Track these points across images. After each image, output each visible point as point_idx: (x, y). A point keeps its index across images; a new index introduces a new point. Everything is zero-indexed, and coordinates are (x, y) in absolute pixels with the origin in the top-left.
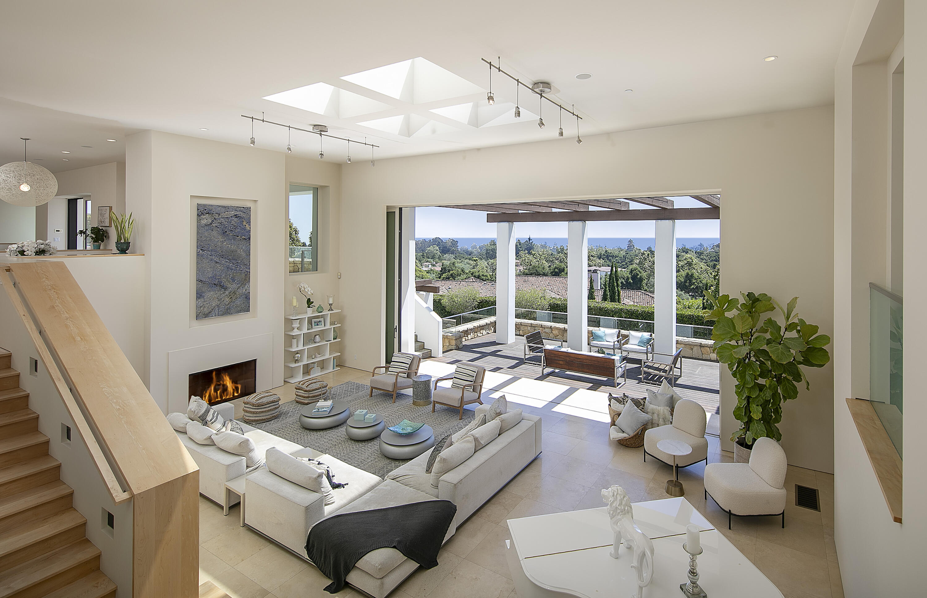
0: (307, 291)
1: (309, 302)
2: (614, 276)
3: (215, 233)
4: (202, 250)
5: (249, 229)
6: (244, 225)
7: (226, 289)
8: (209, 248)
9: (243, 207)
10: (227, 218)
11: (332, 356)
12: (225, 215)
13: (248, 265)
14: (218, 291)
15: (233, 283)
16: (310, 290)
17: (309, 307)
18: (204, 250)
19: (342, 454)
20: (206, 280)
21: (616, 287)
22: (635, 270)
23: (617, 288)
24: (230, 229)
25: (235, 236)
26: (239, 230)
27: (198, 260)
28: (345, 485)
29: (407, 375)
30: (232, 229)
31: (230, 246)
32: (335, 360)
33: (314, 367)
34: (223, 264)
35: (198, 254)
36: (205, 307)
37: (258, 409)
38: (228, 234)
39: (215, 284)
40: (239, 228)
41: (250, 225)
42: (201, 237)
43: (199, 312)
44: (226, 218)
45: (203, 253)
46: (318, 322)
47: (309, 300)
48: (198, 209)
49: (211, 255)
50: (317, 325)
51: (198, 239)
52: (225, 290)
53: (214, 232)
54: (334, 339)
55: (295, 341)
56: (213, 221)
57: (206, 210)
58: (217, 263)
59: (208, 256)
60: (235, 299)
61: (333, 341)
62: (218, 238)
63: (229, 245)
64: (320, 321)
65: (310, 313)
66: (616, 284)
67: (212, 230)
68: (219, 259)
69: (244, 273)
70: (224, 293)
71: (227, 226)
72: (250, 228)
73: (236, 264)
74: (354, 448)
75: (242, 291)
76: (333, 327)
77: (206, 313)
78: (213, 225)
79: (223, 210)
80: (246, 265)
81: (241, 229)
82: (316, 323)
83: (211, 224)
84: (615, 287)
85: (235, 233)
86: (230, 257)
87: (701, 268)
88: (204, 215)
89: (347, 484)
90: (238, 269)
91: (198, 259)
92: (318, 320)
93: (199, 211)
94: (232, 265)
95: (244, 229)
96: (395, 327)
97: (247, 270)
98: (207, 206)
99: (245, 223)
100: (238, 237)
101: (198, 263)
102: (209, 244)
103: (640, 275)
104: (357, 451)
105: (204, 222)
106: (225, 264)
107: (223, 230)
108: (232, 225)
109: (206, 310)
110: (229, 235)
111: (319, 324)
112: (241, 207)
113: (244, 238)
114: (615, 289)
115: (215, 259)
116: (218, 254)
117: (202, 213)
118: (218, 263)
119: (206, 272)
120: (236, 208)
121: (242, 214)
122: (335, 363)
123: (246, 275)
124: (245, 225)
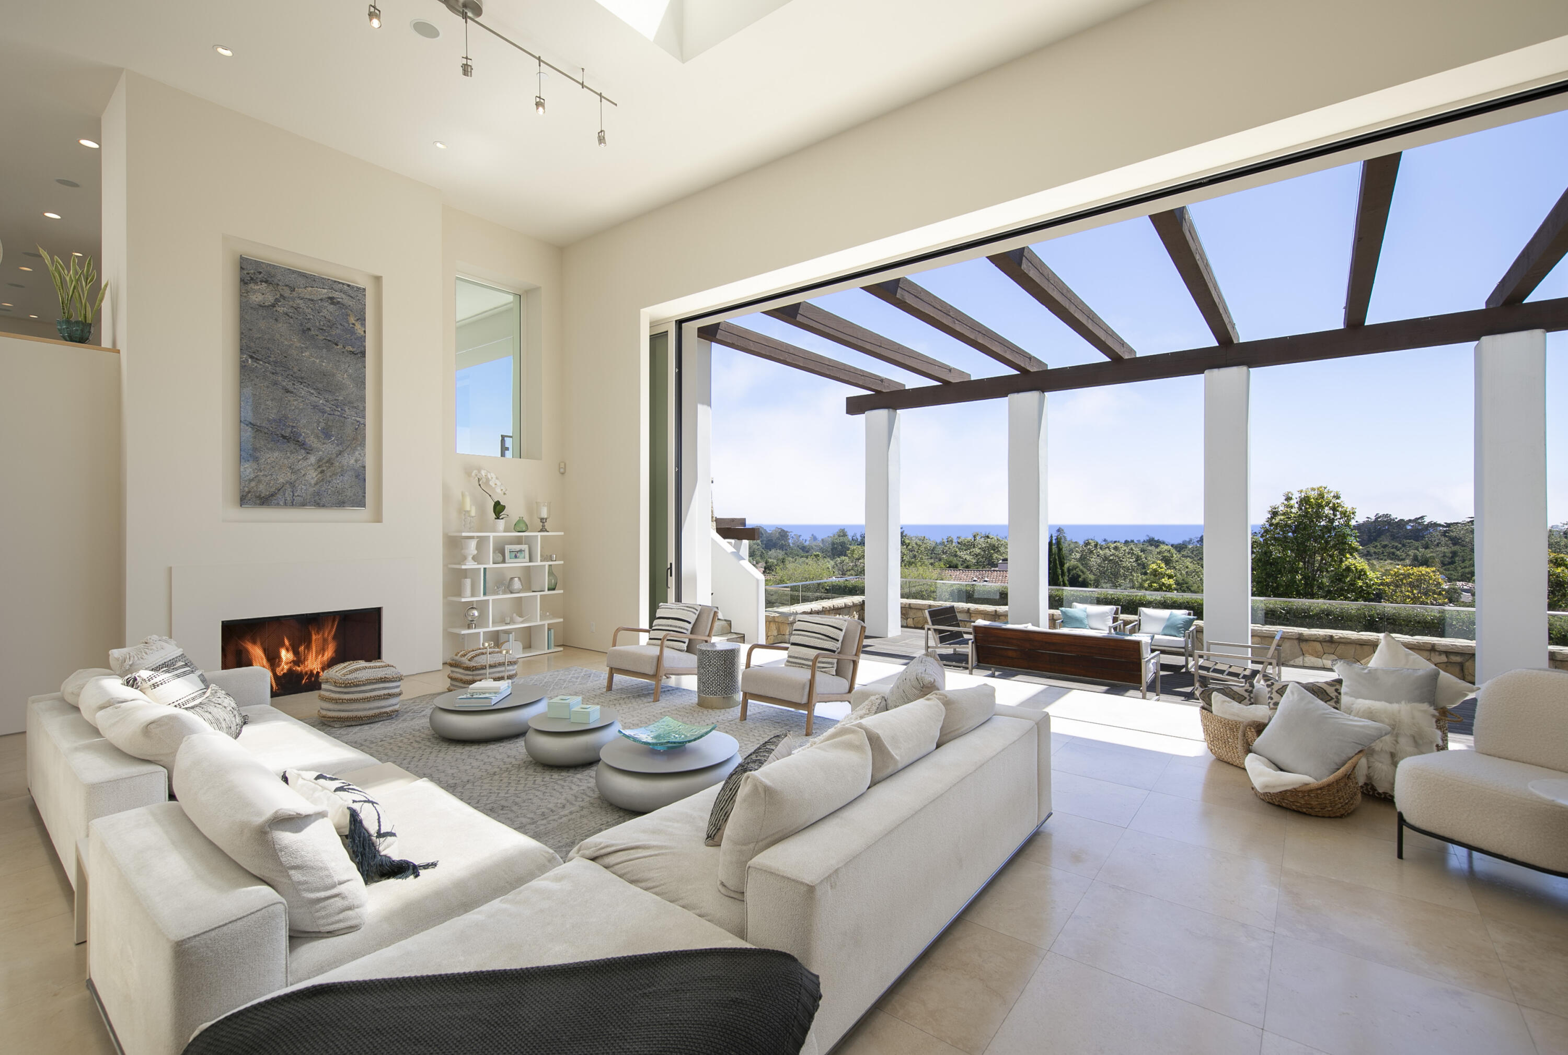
0: (494, 486)
1: (498, 509)
2: (1057, 558)
3: (282, 327)
4: (252, 357)
5: (363, 333)
6: (350, 322)
7: (309, 451)
8: (269, 357)
9: (349, 286)
10: (312, 300)
11: (546, 622)
12: (307, 293)
13: (362, 408)
14: (292, 453)
15: (326, 441)
16: (499, 483)
17: (498, 518)
18: (257, 359)
19: (502, 794)
20: (264, 425)
21: (1060, 577)
22: (1075, 569)
23: (1062, 577)
24: (318, 324)
25: (330, 343)
26: (338, 331)
27: (242, 377)
28: (426, 866)
29: (687, 647)
30: (324, 326)
31: (318, 361)
32: (552, 631)
33: (509, 641)
34: (302, 397)
35: (243, 367)
36: (260, 482)
37: (346, 693)
38: (313, 335)
39: (284, 437)
40: (339, 327)
41: (363, 325)
42: (250, 330)
43: (246, 489)
44: (309, 300)
45: (256, 364)
46: (518, 552)
47: (497, 504)
48: (242, 268)
49: (273, 373)
50: (516, 557)
51: (242, 333)
52: (308, 453)
53: (280, 325)
54: (549, 590)
55: (468, 582)
56: (277, 300)
57: (260, 273)
58: (287, 391)
59: (268, 374)
60: (330, 476)
61: (547, 592)
62: (291, 340)
63: (317, 359)
64: (521, 551)
65: (500, 530)
66: (1059, 571)
67: (276, 320)
68: (294, 384)
69: (353, 424)
70: (305, 459)
71: (311, 317)
72: (365, 332)
73: (332, 403)
74: (537, 782)
75: (349, 460)
76: (547, 564)
77: (263, 495)
78: (279, 309)
79: (302, 281)
80: (355, 408)
81: (343, 330)
82: (513, 554)
83: (273, 306)
84: (1058, 576)
85: (331, 335)
86: (320, 386)
87: (1187, 567)
88: (256, 283)
89: (434, 865)
90: (339, 413)
91: (244, 375)
92: (518, 547)
93: (245, 272)
94: (324, 402)
95: (352, 332)
96: (669, 566)
97: (358, 419)
98: (264, 266)
99: (352, 320)
100: (337, 345)
101: (242, 385)
102: (268, 349)
103: (1083, 576)
104: (543, 789)
105: (256, 298)
106: (308, 397)
107: (301, 325)
108: (324, 319)
109: (263, 489)
110: (316, 337)
111: (518, 555)
112: (343, 284)
113: (351, 349)
114: (1059, 579)
115: (284, 384)
116: (291, 373)
117: (252, 279)
118: (292, 392)
119: (263, 407)
120: (333, 284)
121: (346, 300)
122: (552, 637)
123: (356, 429)
124: (353, 324)
